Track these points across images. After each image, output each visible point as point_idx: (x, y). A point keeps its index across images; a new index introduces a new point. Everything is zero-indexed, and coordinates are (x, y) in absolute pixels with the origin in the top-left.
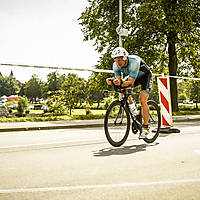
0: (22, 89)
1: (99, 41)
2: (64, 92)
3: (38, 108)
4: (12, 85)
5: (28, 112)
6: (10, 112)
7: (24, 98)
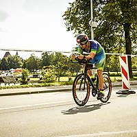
0: (25, 64)
1: (77, 31)
2: (54, 66)
3: (35, 76)
4: (17, 61)
5: (28, 80)
6: (17, 79)
7: (26, 70)
